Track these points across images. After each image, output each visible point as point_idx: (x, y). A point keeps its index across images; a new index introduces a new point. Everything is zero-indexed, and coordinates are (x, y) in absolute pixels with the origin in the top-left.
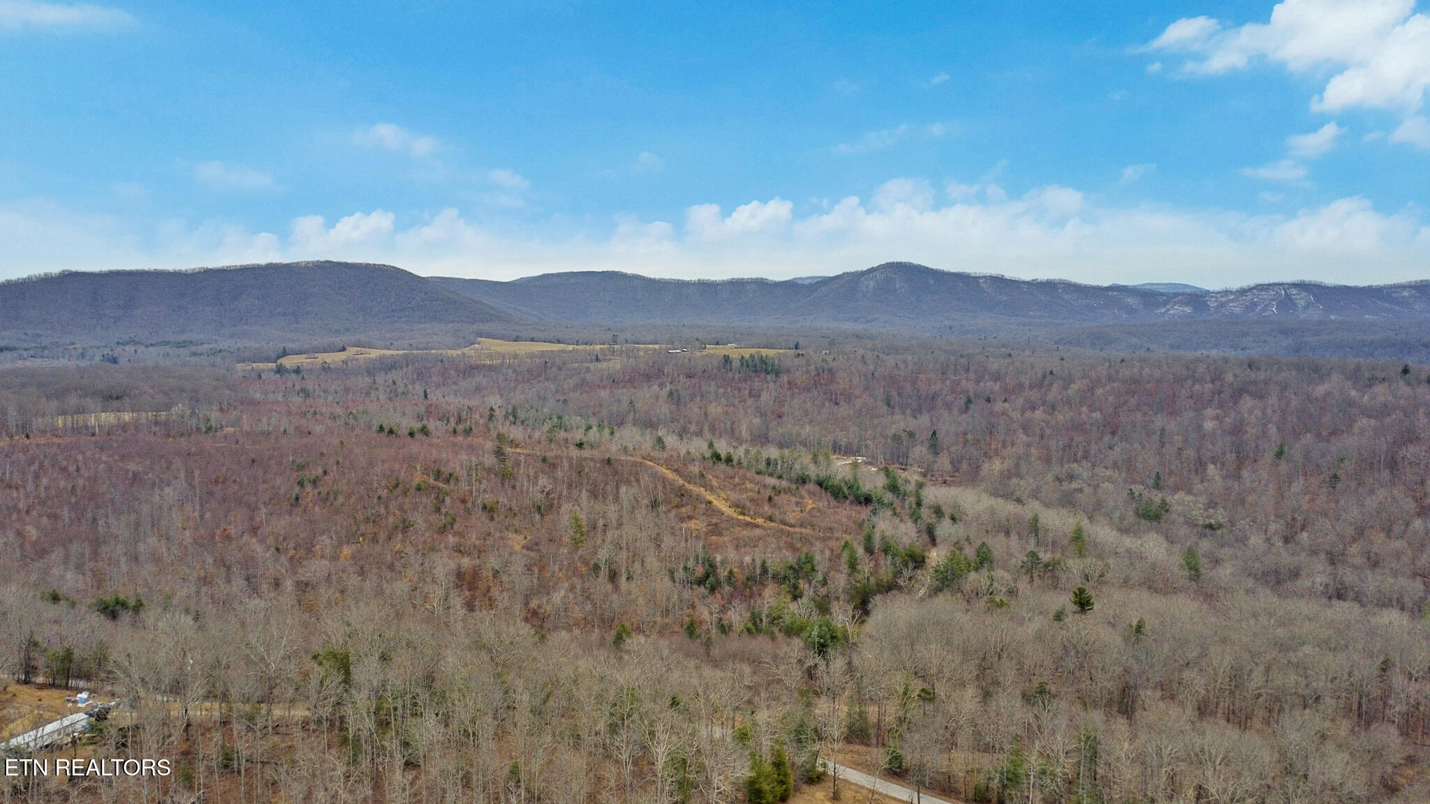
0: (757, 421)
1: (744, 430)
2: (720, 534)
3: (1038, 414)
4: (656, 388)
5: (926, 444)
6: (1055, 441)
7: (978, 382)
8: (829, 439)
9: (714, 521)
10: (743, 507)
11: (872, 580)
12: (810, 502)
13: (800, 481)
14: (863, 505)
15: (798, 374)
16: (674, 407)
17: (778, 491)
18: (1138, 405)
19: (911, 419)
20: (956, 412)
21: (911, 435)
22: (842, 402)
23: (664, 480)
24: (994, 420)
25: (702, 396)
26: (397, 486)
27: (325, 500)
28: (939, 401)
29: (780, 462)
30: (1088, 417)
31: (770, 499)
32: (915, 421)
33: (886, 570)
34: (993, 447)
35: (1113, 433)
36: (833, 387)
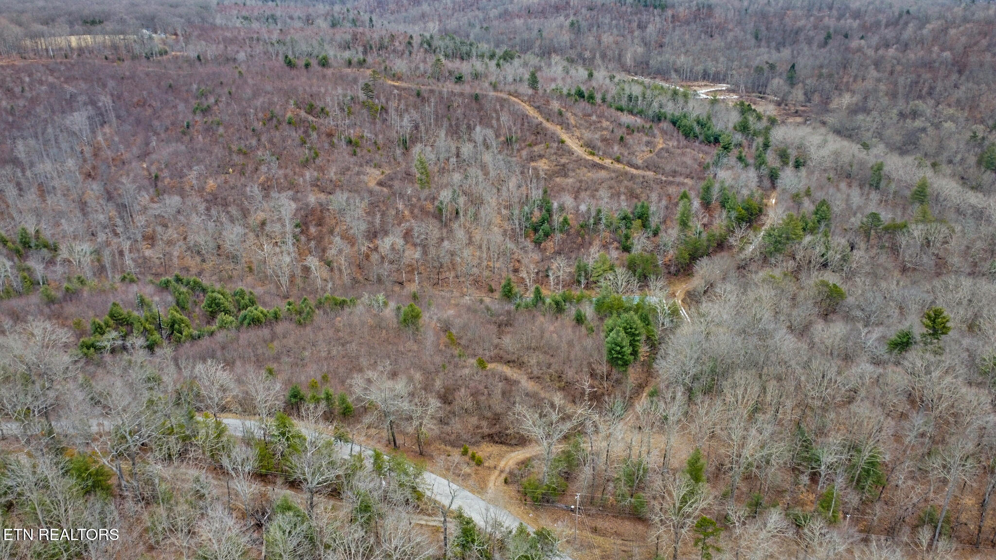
0: (640, 50)
1: (628, 59)
2: (566, 176)
3: (891, 51)
4: (562, 18)
5: (785, 76)
6: (903, 78)
7: (839, 19)
8: (700, 68)
9: (563, 160)
10: (594, 148)
11: (704, 236)
12: (661, 141)
13: (656, 119)
14: (712, 145)
15: (681, 9)
16: (573, 37)
17: (630, 130)
18: (989, 46)
19: (773, 52)
20: (815, 47)
21: (772, 67)
22: (716, 35)
23: (525, 117)
24: (850, 56)
25: (599, 27)
26: (271, 119)
27: (208, 129)
28: (802, 37)
29: (640, 98)
30: (939, 56)
31: (622, 138)
32: (778, 54)
33: (720, 221)
34: (845, 80)
35: (960, 72)
36: (710, 21)
